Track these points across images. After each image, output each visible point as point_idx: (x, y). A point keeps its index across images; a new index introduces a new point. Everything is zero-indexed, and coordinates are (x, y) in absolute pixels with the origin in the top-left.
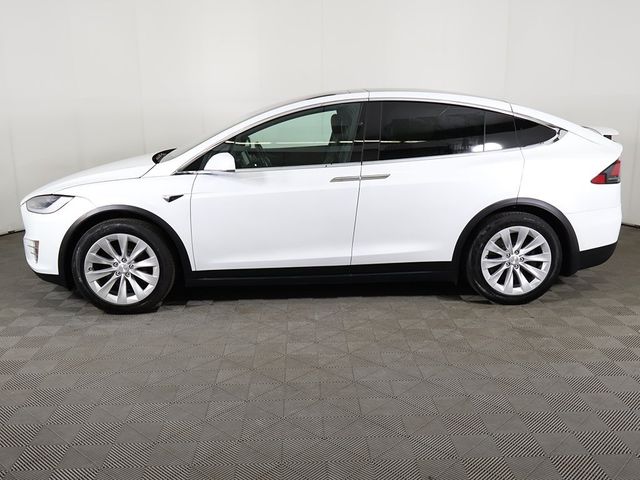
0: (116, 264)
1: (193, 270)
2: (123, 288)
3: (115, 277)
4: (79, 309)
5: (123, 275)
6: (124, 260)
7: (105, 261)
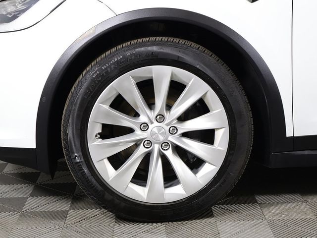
0: (145, 127)
1: (289, 134)
2: (156, 172)
3: (141, 150)
4: (63, 215)
5: (156, 147)
6: (161, 118)
7: (125, 121)
